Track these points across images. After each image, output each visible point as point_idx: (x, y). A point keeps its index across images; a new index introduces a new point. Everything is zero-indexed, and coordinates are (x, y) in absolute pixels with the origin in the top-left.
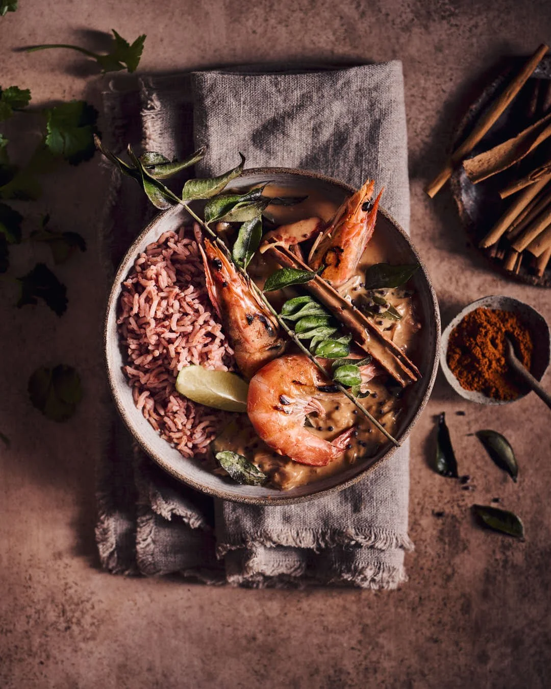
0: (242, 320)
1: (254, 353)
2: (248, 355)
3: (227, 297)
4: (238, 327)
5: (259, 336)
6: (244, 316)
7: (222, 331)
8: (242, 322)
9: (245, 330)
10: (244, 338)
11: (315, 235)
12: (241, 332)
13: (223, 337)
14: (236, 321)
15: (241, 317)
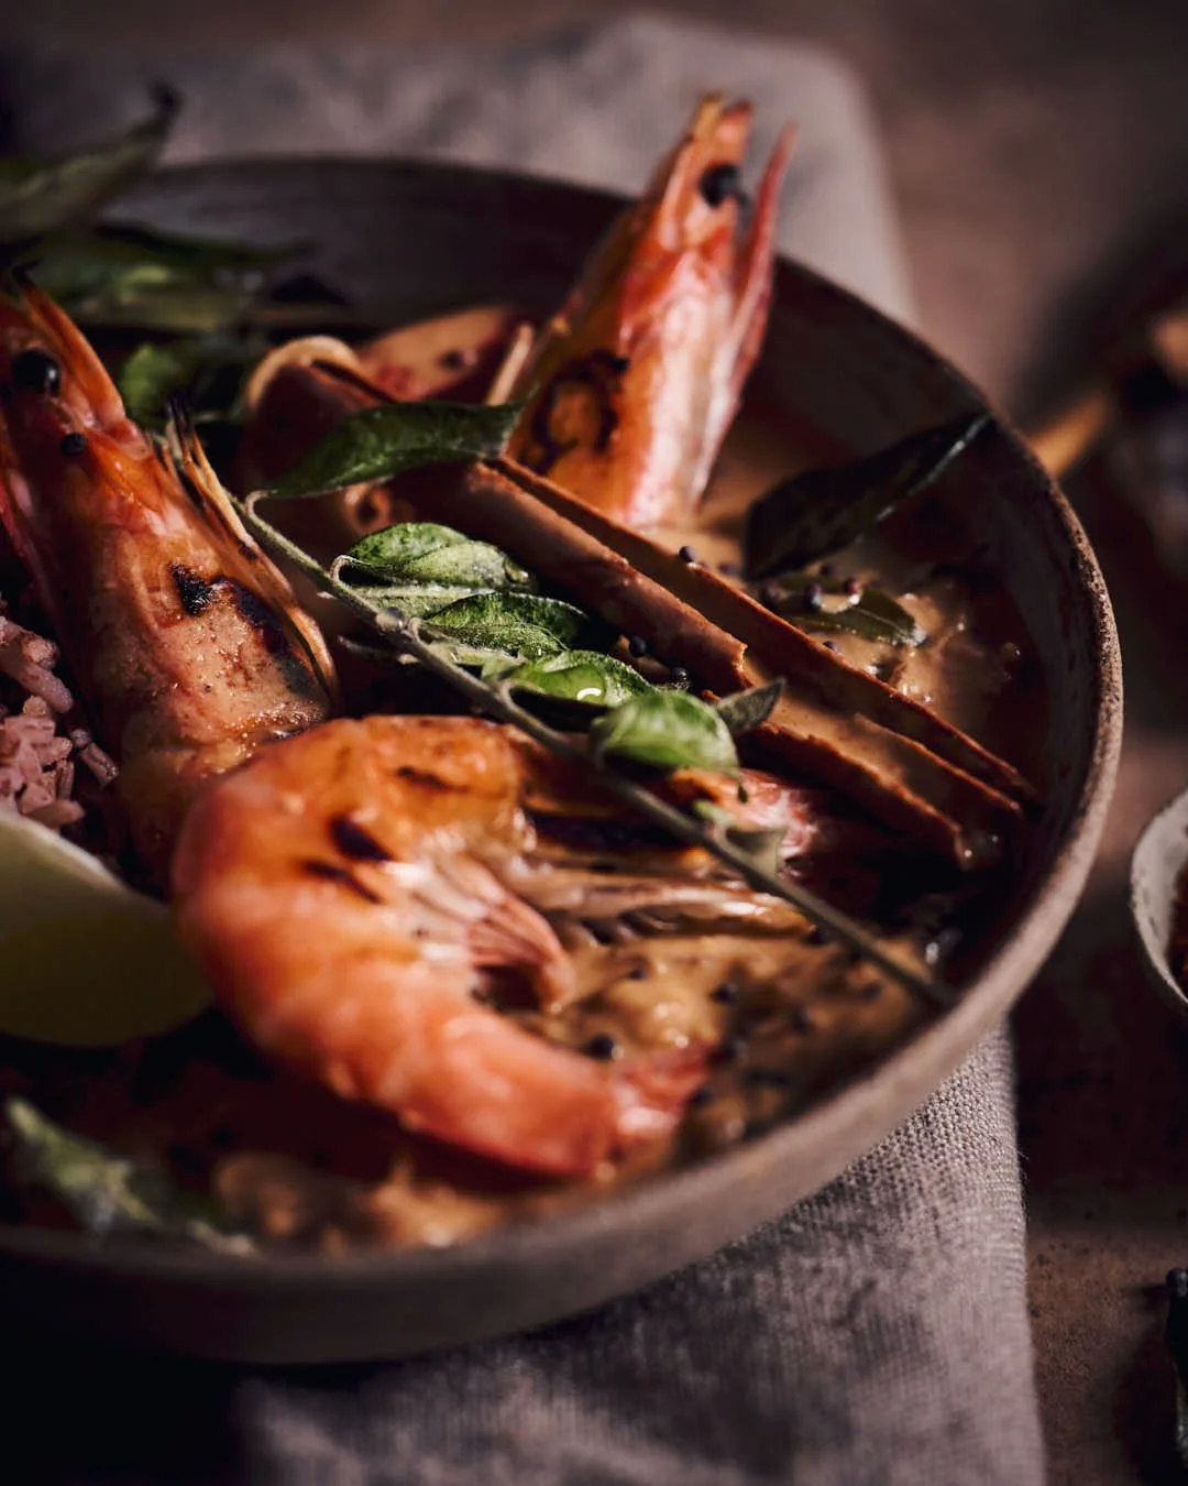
0: (153, 589)
1: (212, 746)
2: (187, 755)
3: (84, 505)
4: (137, 622)
5: (239, 678)
6: (161, 571)
7: (60, 669)
8: (154, 600)
9: (167, 635)
10: (162, 669)
11: (494, 355)
12: (150, 643)
13: (62, 696)
14: (127, 598)
15: (148, 577)
